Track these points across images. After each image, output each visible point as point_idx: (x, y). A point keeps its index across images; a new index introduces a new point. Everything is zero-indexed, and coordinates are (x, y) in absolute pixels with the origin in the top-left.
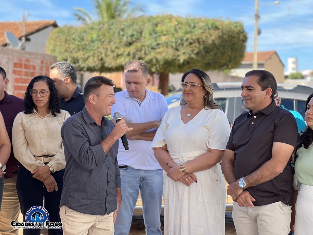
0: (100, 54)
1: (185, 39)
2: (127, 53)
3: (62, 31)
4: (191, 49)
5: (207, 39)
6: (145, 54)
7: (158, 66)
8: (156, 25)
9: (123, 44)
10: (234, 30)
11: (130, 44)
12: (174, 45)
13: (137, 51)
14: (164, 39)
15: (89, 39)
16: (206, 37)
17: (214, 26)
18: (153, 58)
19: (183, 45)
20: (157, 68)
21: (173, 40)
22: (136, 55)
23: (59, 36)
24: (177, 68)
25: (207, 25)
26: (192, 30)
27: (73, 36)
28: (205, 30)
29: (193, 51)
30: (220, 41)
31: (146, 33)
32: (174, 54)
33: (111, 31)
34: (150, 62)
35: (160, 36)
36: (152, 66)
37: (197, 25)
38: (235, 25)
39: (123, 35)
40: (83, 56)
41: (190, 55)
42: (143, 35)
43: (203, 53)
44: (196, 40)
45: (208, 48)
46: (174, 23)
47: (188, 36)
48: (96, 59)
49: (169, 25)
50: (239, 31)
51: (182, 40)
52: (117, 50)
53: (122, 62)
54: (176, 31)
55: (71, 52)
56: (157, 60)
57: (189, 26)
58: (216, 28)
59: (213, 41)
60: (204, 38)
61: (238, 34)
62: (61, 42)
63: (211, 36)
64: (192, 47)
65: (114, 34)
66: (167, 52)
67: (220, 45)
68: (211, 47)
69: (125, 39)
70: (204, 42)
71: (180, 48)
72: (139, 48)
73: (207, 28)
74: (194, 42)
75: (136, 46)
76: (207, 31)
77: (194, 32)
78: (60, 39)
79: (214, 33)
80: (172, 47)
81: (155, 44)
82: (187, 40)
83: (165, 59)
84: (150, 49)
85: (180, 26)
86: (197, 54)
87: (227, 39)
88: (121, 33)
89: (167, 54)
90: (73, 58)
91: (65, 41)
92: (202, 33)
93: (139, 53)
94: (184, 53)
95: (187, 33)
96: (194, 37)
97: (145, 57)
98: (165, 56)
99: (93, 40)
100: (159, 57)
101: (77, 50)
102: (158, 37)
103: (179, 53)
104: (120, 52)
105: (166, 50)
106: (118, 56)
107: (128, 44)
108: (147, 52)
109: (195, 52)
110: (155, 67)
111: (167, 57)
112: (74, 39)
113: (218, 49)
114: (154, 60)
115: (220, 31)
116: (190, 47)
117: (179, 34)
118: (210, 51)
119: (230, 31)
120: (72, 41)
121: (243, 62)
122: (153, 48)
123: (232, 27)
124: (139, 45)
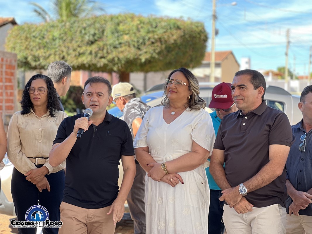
0: (61, 53)
1: (147, 38)
2: (89, 52)
3: (22, 29)
4: (153, 48)
5: (169, 39)
6: (107, 53)
7: (120, 65)
8: (118, 24)
9: (85, 42)
10: (195, 30)
11: (92, 43)
12: (136, 45)
13: (100, 49)
14: (126, 38)
15: (51, 37)
16: (168, 37)
17: (176, 26)
18: (115, 57)
19: (145, 44)
20: (118, 66)
21: (135, 40)
22: (98, 54)
23: (20, 33)
24: (139, 68)
25: (169, 25)
26: (154, 29)
27: (34, 34)
28: (167, 29)
29: (154, 50)
30: (182, 40)
31: (108, 32)
32: (136, 53)
33: (72, 29)
34: (112, 61)
35: (122, 35)
36: (114, 65)
37: (159, 25)
38: (196, 25)
39: (85, 34)
40: (44, 55)
41: (152, 54)
42: (105, 34)
43: (165, 52)
44: (158, 40)
45: (170, 47)
46: (136, 22)
47: (150, 35)
48: (57, 58)
49: (132, 24)
50: (201, 31)
51: (144, 39)
52: (79, 49)
53: (84, 61)
54: (138, 30)
55: (32, 50)
56: (119, 59)
57: (151, 25)
58: (178, 28)
59: (175, 40)
60: (166, 37)
61: (199, 34)
62: (22, 40)
63: (173, 35)
64: (154, 46)
65: (76, 32)
66: (129, 51)
67: (182, 44)
68: (172, 46)
69: (87, 38)
70: (166, 41)
71: (142, 47)
72: (101, 47)
73: (168, 27)
74: (156, 41)
75: (98, 45)
76: (169, 31)
77: (156, 31)
78: (21, 37)
79: (176, 33)
80: (134, 46)
81: (117, 42)
82: (149, 39)
83: (127, 58)
84: (112, 48)
85: (142, 25)
86: (159, 53)
87: (189, 39)
88: (83, 32)
89: (130, 53)
90: (34, 56)
91: (26, 39)
92: (165, 32)
93: (100, 52)
94: (146, 52)
95: (149, 32)
96: (156, 37)
97: (107, 56)
98: (127, 55)
99: (54, 38)
100: (121, 56)
101: (37, 47)
102: (120, 36)
103: (140, 52)
104: (81, 51)
105: (128, 49)
106: (80, 54)
107: (90, 42)
108: (109, 51)
109: (157, 51)
110: (116, 66)
111: (129, 56)
112: (34, 37)
113: (179, 48)
114: (116, 59)
115: (182, 30)
116: (152, 47)
117: (141, 33)
118: (172, 51)
119: (192, 31)
120: (33, 38)
121: (204, 62)
122: (115, 47)
123: (194, 27)
124: (101, 44)
